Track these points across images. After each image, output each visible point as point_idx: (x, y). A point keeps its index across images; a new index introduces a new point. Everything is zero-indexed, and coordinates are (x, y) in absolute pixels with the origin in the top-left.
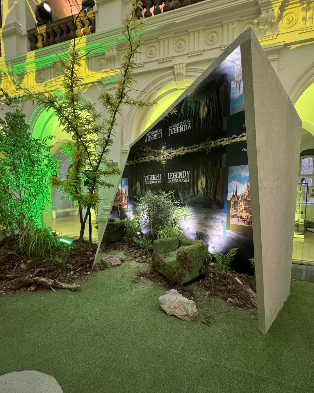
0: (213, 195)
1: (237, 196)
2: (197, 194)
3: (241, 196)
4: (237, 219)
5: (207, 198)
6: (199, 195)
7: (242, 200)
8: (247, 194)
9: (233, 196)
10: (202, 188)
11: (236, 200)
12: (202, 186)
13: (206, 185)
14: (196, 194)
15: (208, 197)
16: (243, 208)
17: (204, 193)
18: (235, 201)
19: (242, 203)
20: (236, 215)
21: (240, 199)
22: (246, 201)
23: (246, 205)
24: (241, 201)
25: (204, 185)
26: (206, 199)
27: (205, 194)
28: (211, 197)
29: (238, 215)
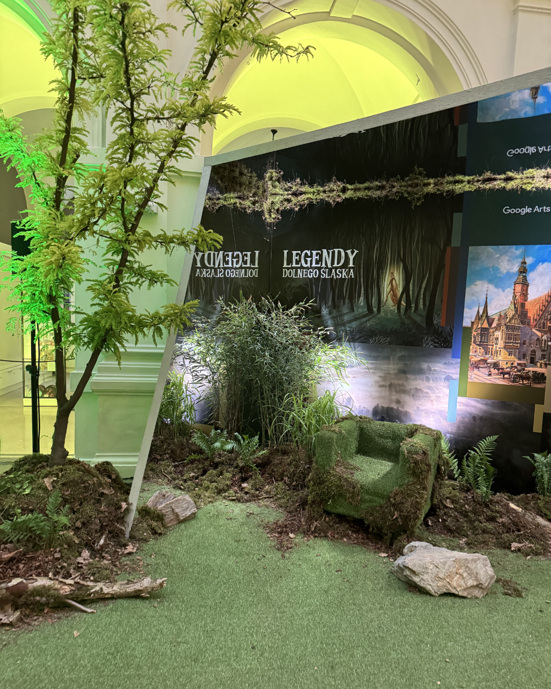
0: (425, 314)
1: (487, 316)
2: (379, 310)
3: (496, 318)
4: (486, 371)
5: (407, 321)
6: (382, 314)
7: (499, 325)
8: (511, 313)
9: (479, 318)
10: (394, 295)
11: (486, 325)
12: (392, 289)
13: (406, 289)
14: (375, 310)
15: (409, 318)
16: (501, 343)
17: (399, 308)
18: (482, 329)
19: (498, 334)
20: (485, 361)
21: (494, 325)
22: (508, 327)
23: (508, 337)
24: (498, 328)
25: (400, 289)
26: (403, 323)
27: (402, 311)
28: (418, 319)
29: (489, 361)
